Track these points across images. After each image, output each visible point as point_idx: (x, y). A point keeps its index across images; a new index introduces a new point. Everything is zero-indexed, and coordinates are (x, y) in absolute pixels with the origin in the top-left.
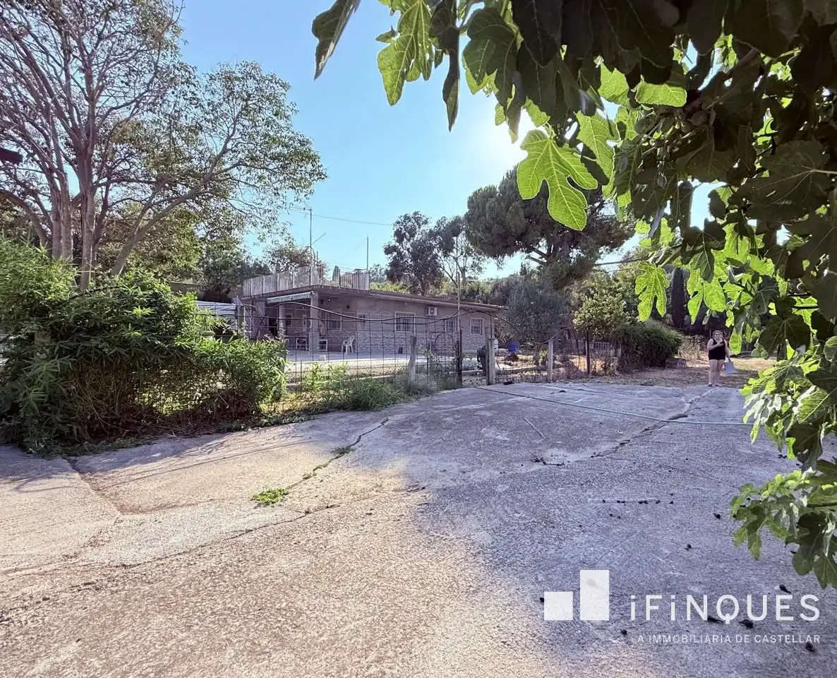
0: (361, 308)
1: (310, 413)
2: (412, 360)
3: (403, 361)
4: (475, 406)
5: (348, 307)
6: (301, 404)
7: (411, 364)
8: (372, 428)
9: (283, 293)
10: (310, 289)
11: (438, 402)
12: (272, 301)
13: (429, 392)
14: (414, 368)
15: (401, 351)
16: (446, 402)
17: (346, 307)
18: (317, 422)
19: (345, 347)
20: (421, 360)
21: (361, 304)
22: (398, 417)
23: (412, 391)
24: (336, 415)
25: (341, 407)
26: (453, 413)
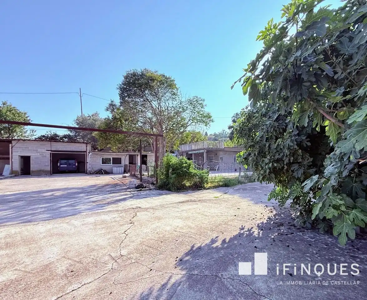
0: (221, 154)
1: (215, 187)
2: (240, 174)
3: (237, 174)
4: (256, 186)
5: (216, 154)
6: (213, 185)
7: (239, 175)
8: (230, 190)
9: (194, 150)
10: (204, 149)
11: (247, 185)
12: (190, 153)
13: (245, 183)
14: (240, 177)
15: (236, 170)
16: (249, 185)
17: (215, 154)
18: (217, 189)
19: (215, 169)
20: (242, 174)
21: (221, 153)
22: (237, 188)
23: (240, 182)
24: (221, 188)
25: (222, 186)
26: (250, 188)
